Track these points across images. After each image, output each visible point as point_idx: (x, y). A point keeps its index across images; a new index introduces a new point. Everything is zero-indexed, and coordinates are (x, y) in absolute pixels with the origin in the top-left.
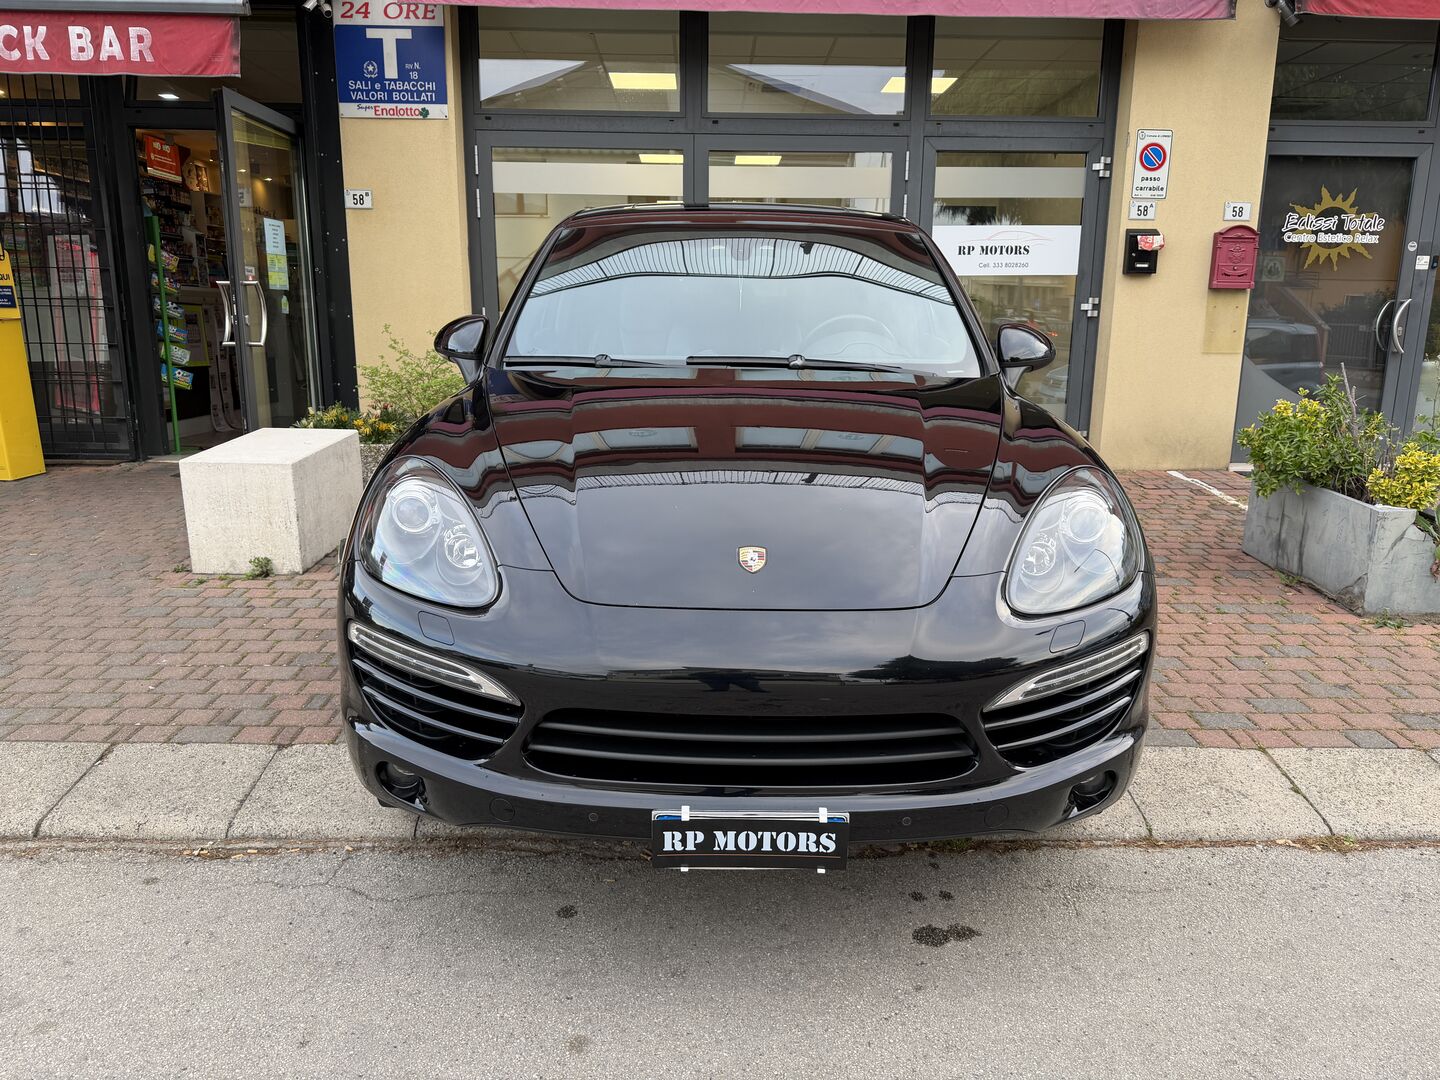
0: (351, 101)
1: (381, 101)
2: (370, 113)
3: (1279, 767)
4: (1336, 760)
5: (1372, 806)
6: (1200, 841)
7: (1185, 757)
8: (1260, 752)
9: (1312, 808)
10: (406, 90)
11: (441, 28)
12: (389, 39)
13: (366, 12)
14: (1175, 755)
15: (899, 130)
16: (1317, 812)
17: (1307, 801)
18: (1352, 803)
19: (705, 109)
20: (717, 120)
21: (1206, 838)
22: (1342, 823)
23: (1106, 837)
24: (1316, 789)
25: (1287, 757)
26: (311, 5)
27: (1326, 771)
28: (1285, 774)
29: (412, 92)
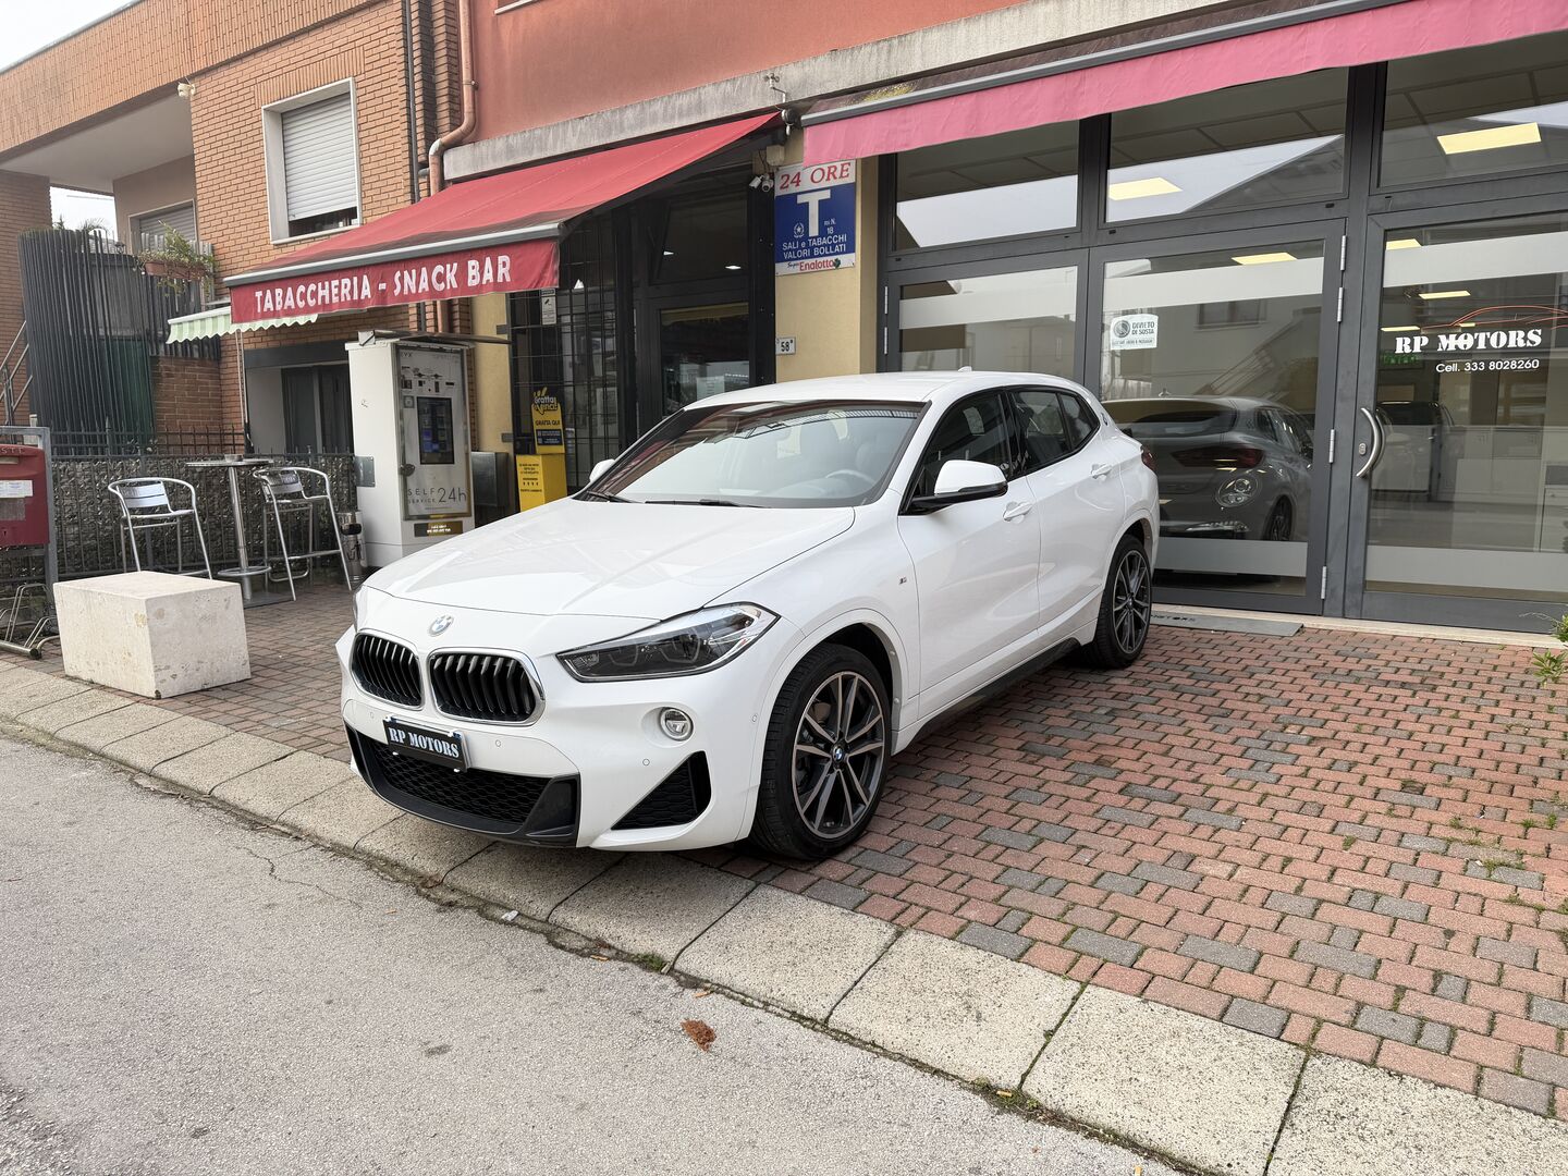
0: (783, 260)
1: (806, 258)
2: (797, 269)
3: (1072, 1006)
4: (1159, 1022)
5: (1112, 1081)
6: (874, 1044)
7: (979, 963)
8: (1078, 985)
9: (1034, 1056)
10: (824, 245)
11: (854, 184)
12: (813, 202)
13: (799, 181)
14: (970, 957)
15: (1333, 213)
16: (1035, 1061)
17: (1043, 1048)
18: (1093, 1069)
19: (1101, 219)
20: (1114, 229)
21: (879, 1042)
22: (1043, 1082)
23: (785, 1006)
24: (1075, 1040)
25: (1099, 999)
26: (755, 183)
27: (1123, 1028)
28: (1066, 1014)
29: (828, 246)
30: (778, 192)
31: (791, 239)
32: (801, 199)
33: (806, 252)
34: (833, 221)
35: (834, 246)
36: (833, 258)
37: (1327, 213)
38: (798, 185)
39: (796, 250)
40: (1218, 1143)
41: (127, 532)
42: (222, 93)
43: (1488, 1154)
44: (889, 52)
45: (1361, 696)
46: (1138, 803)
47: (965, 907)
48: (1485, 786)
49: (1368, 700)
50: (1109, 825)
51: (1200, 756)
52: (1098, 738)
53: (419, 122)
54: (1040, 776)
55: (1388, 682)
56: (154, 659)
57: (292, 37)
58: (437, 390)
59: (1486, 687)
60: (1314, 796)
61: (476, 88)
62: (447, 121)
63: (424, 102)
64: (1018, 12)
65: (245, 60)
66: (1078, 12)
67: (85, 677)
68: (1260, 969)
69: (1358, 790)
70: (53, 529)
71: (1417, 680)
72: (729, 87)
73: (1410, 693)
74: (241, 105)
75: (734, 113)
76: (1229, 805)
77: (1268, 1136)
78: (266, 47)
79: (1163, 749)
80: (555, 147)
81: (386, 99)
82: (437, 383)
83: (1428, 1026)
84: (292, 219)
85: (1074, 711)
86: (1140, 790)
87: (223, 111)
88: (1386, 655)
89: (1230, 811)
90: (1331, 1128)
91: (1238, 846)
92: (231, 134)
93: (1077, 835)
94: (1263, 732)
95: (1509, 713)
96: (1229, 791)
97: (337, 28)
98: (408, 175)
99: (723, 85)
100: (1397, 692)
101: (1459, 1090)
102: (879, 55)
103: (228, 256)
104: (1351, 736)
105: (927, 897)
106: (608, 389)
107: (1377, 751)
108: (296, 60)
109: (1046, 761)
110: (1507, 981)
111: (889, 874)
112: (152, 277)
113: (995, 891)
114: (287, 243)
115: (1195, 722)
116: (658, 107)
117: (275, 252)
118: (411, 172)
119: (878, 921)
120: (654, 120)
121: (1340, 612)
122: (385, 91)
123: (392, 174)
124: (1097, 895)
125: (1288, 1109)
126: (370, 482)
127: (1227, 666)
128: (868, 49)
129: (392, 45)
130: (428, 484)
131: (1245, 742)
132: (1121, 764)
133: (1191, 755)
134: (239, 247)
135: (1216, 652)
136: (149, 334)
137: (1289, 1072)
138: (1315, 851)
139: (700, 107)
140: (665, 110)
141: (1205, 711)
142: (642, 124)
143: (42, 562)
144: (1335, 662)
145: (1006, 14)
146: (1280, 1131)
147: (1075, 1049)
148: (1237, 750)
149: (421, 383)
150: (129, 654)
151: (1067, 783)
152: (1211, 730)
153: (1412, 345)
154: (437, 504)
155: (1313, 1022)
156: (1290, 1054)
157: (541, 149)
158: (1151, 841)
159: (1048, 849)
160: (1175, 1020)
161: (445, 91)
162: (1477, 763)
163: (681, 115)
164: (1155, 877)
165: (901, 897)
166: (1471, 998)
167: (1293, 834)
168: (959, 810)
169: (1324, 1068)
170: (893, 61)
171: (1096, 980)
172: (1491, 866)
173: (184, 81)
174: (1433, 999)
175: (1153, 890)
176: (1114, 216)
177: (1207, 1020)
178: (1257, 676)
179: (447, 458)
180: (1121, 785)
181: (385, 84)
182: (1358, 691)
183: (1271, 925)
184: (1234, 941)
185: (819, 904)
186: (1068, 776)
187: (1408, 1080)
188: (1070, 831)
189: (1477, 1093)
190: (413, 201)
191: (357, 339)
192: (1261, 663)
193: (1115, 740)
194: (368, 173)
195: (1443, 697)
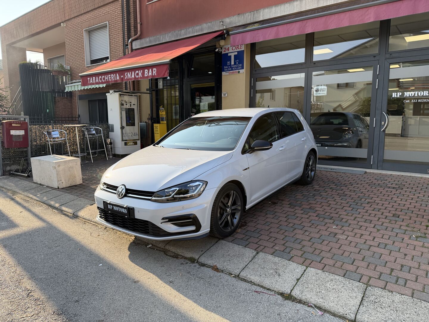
0: (224, 71)
1: (230, 71)
2: (228, 74)
3: (304, 272)
4: (327, 277)
5: (315, 292)
6: (251, 282)
7: (279, 261)
8: (306, 267)
9: (294, 285)
10: (235, 67)
11: (244, 51)
12: (232, 55)
13: (229, 50)
14: (277, 259)
15: (376, 58)
16: (294, 286)
17: (296, 283)
18: (310, 289)
19: (311, 60)
20: (315, 63)
21: (253, 281)
22: (296, 292)
23: (228, 271)
24: (305, 281)
25: (311, 271)
26: (217, 50)
27: (318, 279)
28: (302, 275)
29: (237, 67)
30: (223, 53)
31: (227, 65)
32: (229, 55)
33: (230, 69)
34: (238, 61)
35: (238, 67)
36: (239, 70)
37: (373, 59)
38: (228, 51)
39: (228, 68)
40: (343, 308)
41: (49, 144)
42: (73, 26)
43: (415, 313)
44: (254, 15)
45: (382, 191)
46: (321, 219)
47: (275, 246)
48: (416, 216)
49: (384, 192)
50: (313, 225)
51: (338, 207)
52: (311, 202)
53: (126, 34)
54: (295, 212)
55: (390, 187)
56: (57, 178)
57: (92, 10)
58: (131, 106)
59: (417, 189)
60: (369, 218)
61: (141, 24)
62: (133, 33)
63: (127, 28)
64: (289, 4)
65: (79, 17)
66: (306, 4)
67: (39, 183)
68: (354, 264)
69: (381, 216)
70: (30, 143)
71: (397, 186)
72: (210, 24)
73: (395, 190)
74: (78, 29)
75: (211, 31)
76: (346, 220)
77: (356, 307)
78: (85, 13)
79: (328, 205)
80: (163, 40)
81: (117, 27)
82: (131, 104)
83: (399, 279)
84: (91, 60)
85: (304, 194)
86: (322, 216)
87: (73, 31)
88: (389, 180)
89: (346, 222)
90: (373, 305)
91: (348, 231)
92: (75, 37)
93: (305, 228)
94: (355, 200)
95: (423, 196)
96: (346, 216)
97: (104, 8)
98: (123, 48)
99: (208, 24)
100: (392, 190)
101: (408, 296)
102: (251, 16)
103: (74, 69)
104: (379, 202)
105: (265, 243)
106: (177, 106)
107: (386, 206)
108: (93, 16)
109: (296, 208)
110: (421, 267)
111: (254, 237)
112: (54, 75)
113: (283, 242)
114: (90, 66)
115: (337, 198)
116: (190, 29)
117: (87, 69)
118: (124, 47)
119: (252, 250)
120: (189, 33)
121: (377, 168)
122: (117, 25)
123: (118, 48)
124: (310, 243)
125: (362, 300)
126: (113, 131)
127: (345, 182)
128: (248, 14)
129: (119, 13)
130: (128, 131)
131: (350, 203)
132: (317, 209)
133: (335, 206)
134: (77, 67)
135: (342, 178)
136: (53, 90)
137: (362, 290)
138: (369, 232)
139: (202, 30)
140: (192, 30)
141: (339, 194)
142: (186, 34)
143: (26, 152)
144: (375, 181)
145: (286, 4)
146: (360, 306)
147: (305, 284)
148: (348, 205)
149: (126, 104)
150: (51, 177)
151: (302, 214)
152: (341, 200)
153: (397, 95)
154: (130, 137)
155: (368, 278)
156: (362, 286)
157: (159, 41)
158: (325, 229)
159: (297, 231)
160: (332, 277)
161: (133, 25)
162: (414, 209)
163: (197, 32)
164: (326, 239)
165: (258, 243)
166: (411, 272)
167: (364, 228)
168: (273, 221)
169: (371, 290)
170: (255, 17)
171: (310, 266)
172: (417, 237)
173: (63, 22)
174: (401, 272)
175: (326, 242)
176: (315, 59)
177: (340, 277)
178: (353, 185)
179: (133, 125)
180: (317, 214)
181: (117, 23)
182: (381, 189)
183: (357, 252)
184: (347, 256)
185: (236, 245)
186: (302, 212)
187: (394, 293)
188: (303, 227)
189: (412, 297)
190: (124, 55)
191: (109, 92)
192: (355, 182)
193: (315, 202)
194: (112, 47)
195: (404, 191)
